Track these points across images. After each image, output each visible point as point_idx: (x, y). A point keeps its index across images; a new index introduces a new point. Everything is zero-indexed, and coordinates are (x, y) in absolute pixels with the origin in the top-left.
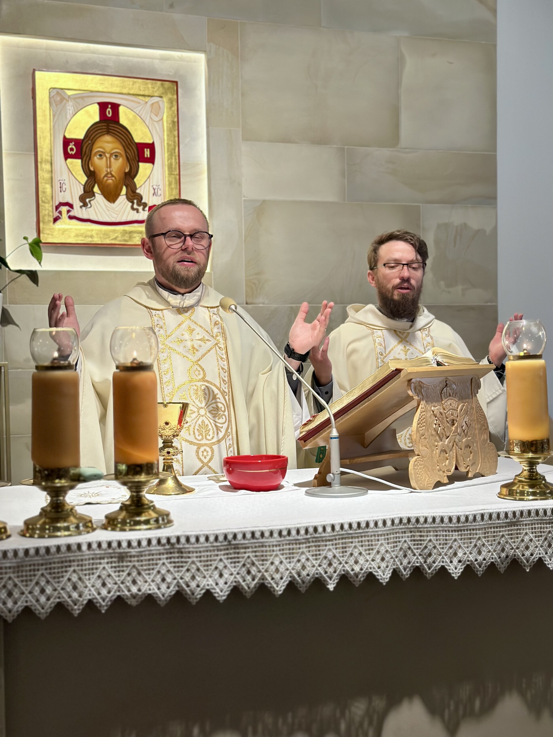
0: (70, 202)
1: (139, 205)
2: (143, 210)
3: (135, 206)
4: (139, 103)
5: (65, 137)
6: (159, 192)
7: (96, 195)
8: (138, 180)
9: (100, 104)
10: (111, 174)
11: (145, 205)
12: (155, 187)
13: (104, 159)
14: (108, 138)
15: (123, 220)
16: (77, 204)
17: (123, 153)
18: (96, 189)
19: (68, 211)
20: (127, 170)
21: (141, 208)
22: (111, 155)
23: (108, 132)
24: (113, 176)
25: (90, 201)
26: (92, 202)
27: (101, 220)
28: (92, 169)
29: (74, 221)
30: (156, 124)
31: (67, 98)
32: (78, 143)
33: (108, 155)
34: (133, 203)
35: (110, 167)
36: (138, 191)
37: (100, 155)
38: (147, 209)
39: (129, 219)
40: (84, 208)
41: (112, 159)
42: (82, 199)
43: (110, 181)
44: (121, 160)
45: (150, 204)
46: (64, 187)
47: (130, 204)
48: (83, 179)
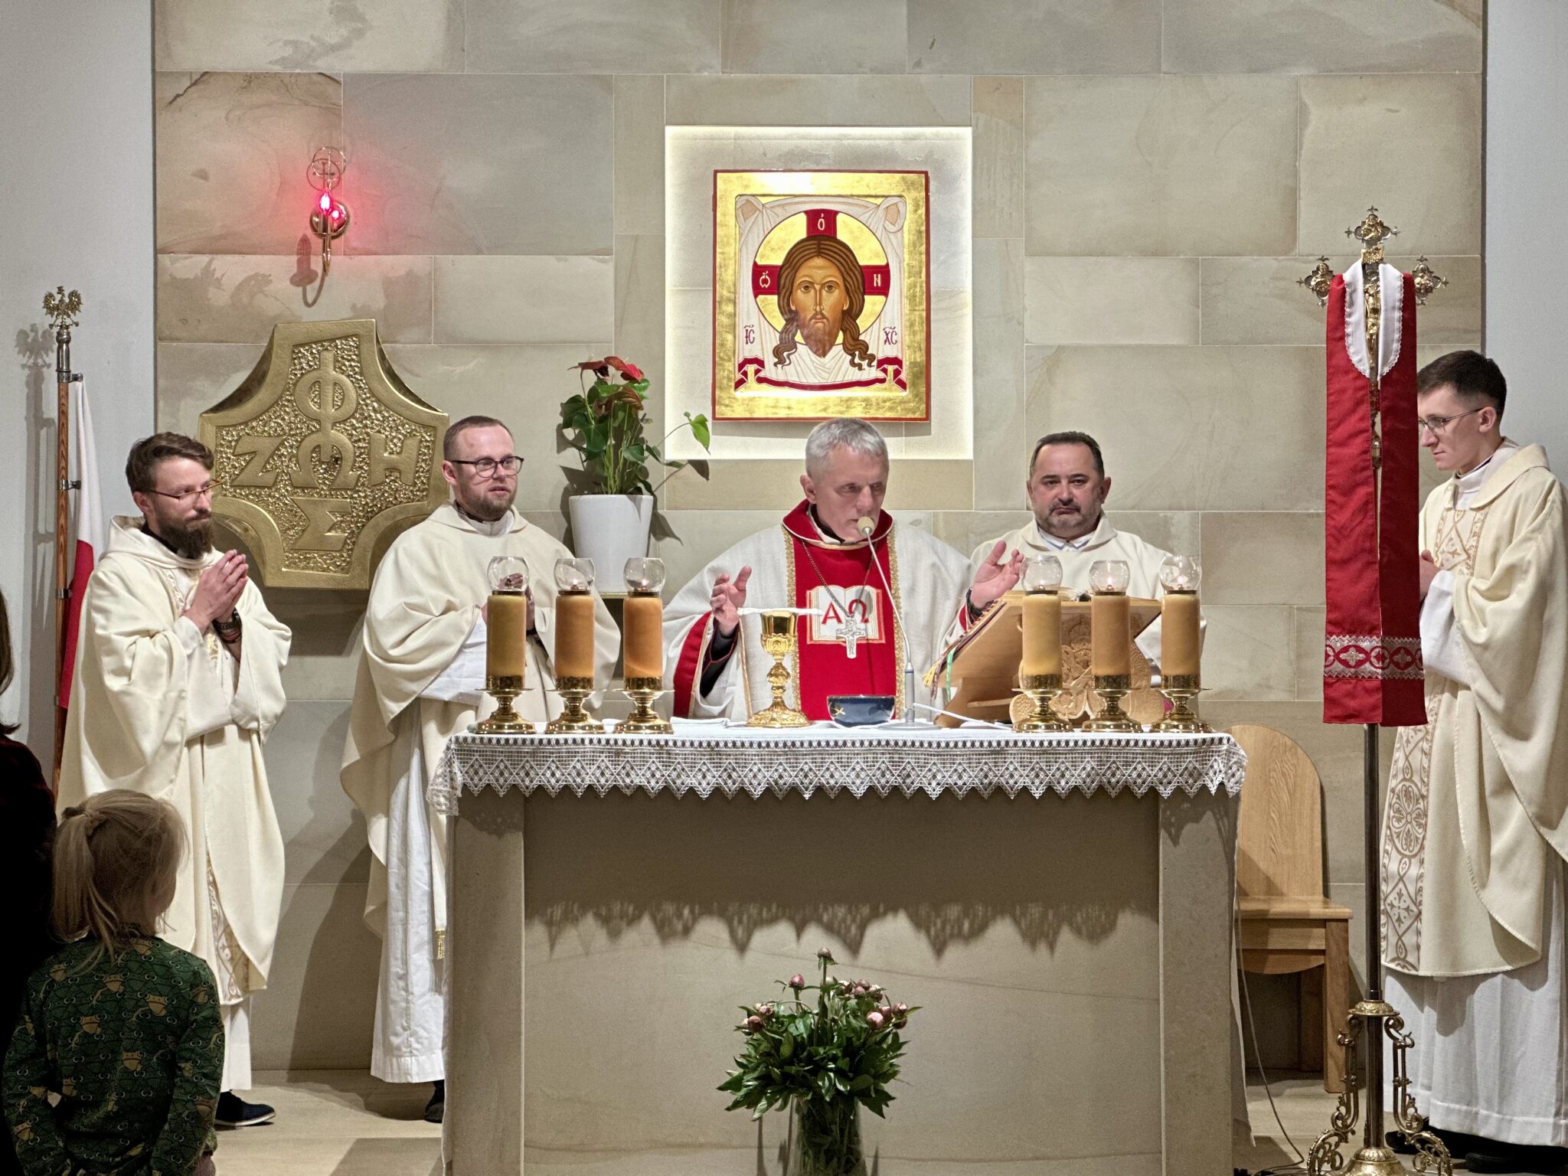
0: (760, 357)
1: (862, 358)
2: (869, 365)
3: (857, 360)
4: (867, 207)
5: (755, 264)
6: (895, 338)
7: (798, 345)
8: (862, 322)
9: (807, 212)
10: (822, 314)
11: (872, 358)
12: (887, 330)
13: (812, 291)
14: (818, 261)
15: (839, 380)
16: (770, 360)
17: (840, 281)
18: (799, 338)
19: (757, 372)
20: (845, 308)
21: (865, 363)
22: (823, 286)
23: (819, 253)
24: (824, 317)
25: (788, 356)
26: (792, 357)
27: (804, 381)
28: (793, 308)
29: (764, 386)
30: (892, 236)
31: (760, 208)
32: (773, 270)
33: (817, 287)
34: (853, 356)
35: (820, 304)
36: (862, 338)
37: (806, 288)
38: (875, 363)
39: (848, 379)
40: (779, 366)
41: (824, 292)
42: (777, 352)
43: (820, 325)
44: (836, 292)
45: (880, 356)
46: (752, 335)
47: (849, 357)
48: (780, 322)
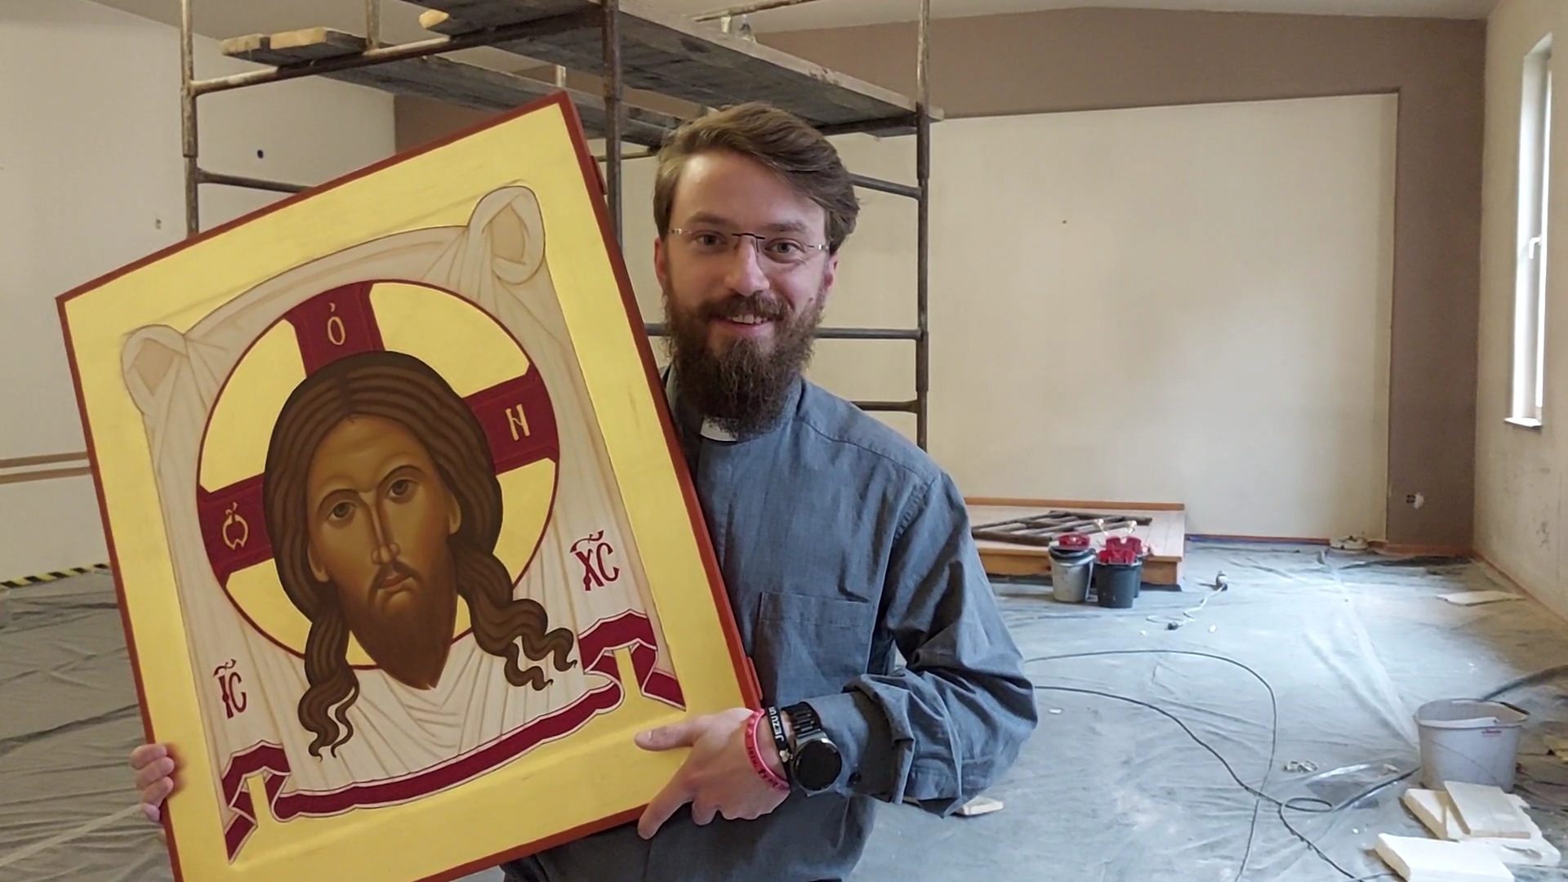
0: (272, 741)
1: (535, 653)
2: (562, 665)
3: (524, 663)
4: (437, 243)
5: (201, 492)
6: (609, 563)
7: (360, 675)
8: (509, 551)
9: (290, 316)
10: (397, 566)
11: (563, 638)
12: (583, 548)
13: (359, 515)
14: (354, 430)
15: (490, 735)
16: (296, 740)
17: (421, 461)
18: (356, 653)
19: (272, 786)
20: (454, 528)
21: (547, 664)
22: (381, 488)
23: (352, 409)
24: (405, 572)
25: (341, 713)
26: (352, 713)
27: (400, 772)
28: (321, 576)
29: (300, 821)
30: (523, 293)
31: (180, 345)
33: (368, 497)
34: (510, 654)
35: (388, 541)
36: (520, 593)
37: (341, 509)
38: (574, 654)
39: (514, 724)
40: (325, 751)
41: (389, 506)
42: (312, 713)
43: (400, 598)
44: (420, 494)
45: (583, 627)
46: (238, 689)
47: (500, 662)
48: (295, 627)
